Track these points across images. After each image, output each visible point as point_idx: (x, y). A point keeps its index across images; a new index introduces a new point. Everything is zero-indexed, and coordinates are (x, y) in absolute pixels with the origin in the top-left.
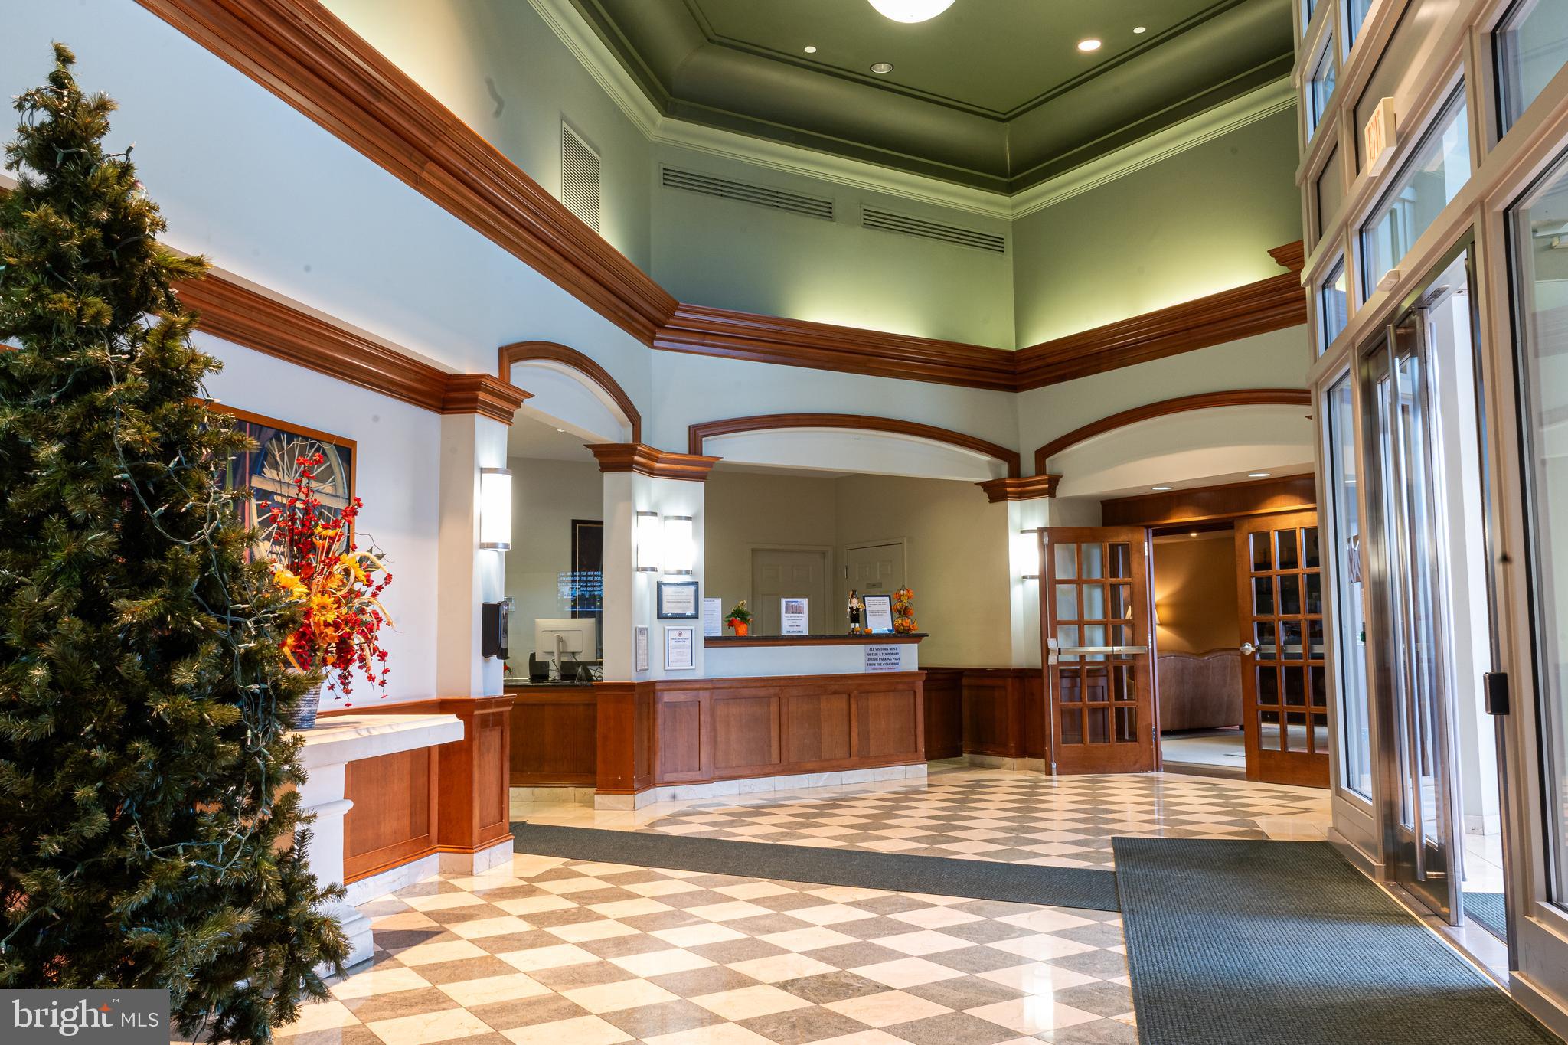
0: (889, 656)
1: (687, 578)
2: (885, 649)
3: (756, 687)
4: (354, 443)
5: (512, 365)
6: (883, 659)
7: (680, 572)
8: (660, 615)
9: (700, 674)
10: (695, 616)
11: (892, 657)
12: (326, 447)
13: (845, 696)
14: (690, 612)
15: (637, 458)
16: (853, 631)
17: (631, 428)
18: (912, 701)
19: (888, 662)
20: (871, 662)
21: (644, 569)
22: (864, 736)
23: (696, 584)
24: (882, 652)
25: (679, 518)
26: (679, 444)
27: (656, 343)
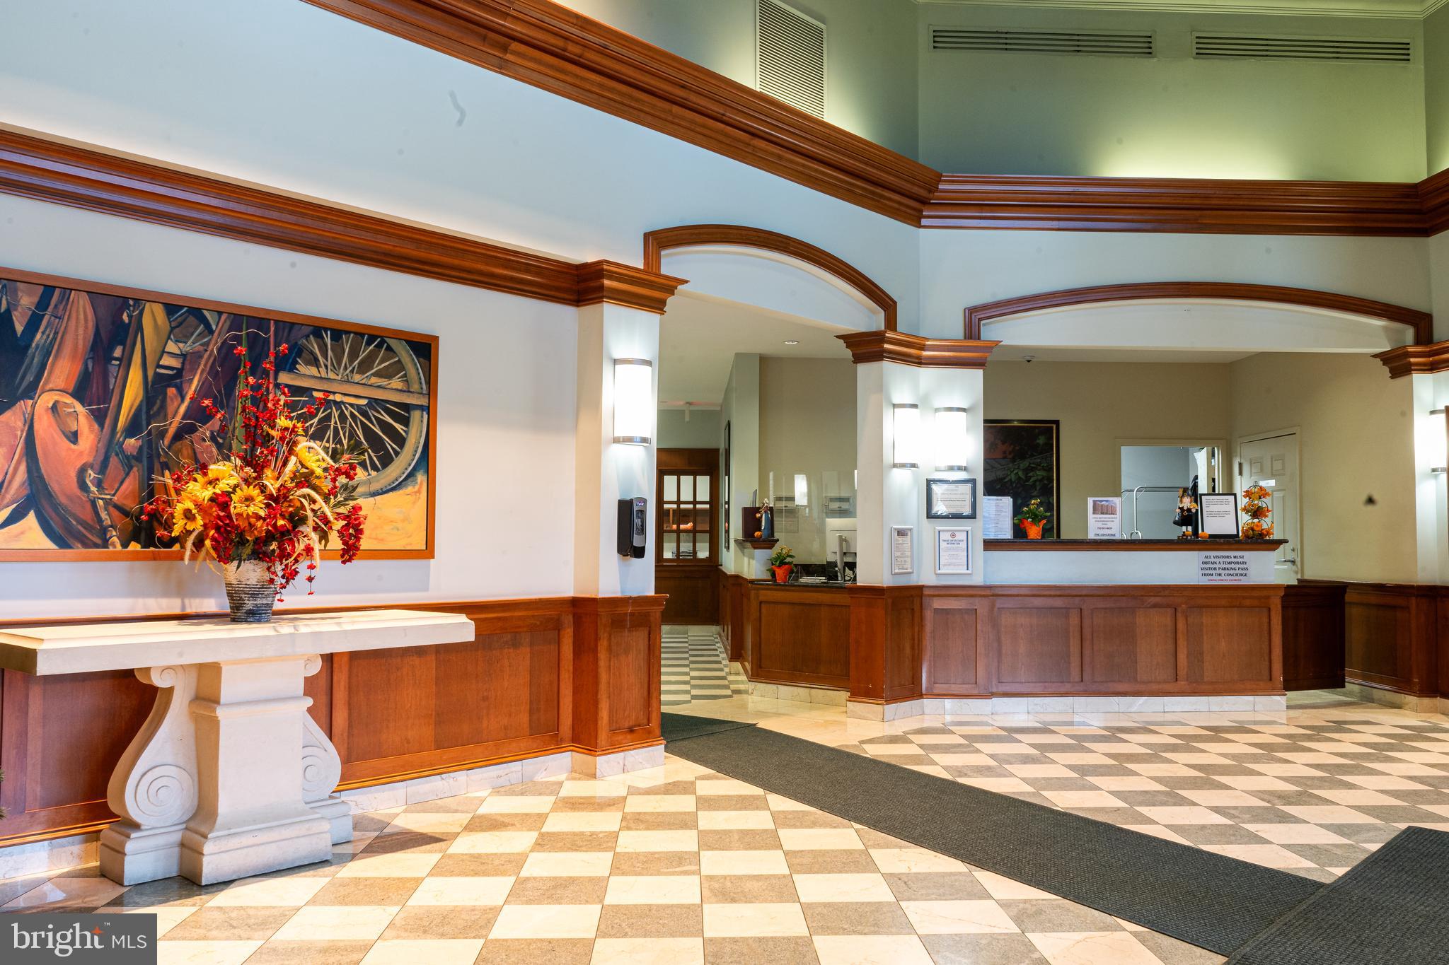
0: (1233, 566)
1: (962, 475)
2: (1227, 557)
3: (1050, 596)
4: (436, 338)
5: (663, 253)
6: (1224, 569)
7: (951, 468)
8: (930, 515)
9: (978, 580)
10: (973, 516)
11: (1237, 566)
12: (392, 343)
13: (1170, 611)
14: (967, 511)
15: (886, 346)
16: (1183, 535)
17: (882, 314)
18: (1265, 620)
19: (1232, 572)
20: (1207, 572)
21: (903, 466)
22: (1197, 657)
23: (973, 481)
24: (1221, 560)
25: (950, 409)
26: (954, 328)
27: (924, 222)
